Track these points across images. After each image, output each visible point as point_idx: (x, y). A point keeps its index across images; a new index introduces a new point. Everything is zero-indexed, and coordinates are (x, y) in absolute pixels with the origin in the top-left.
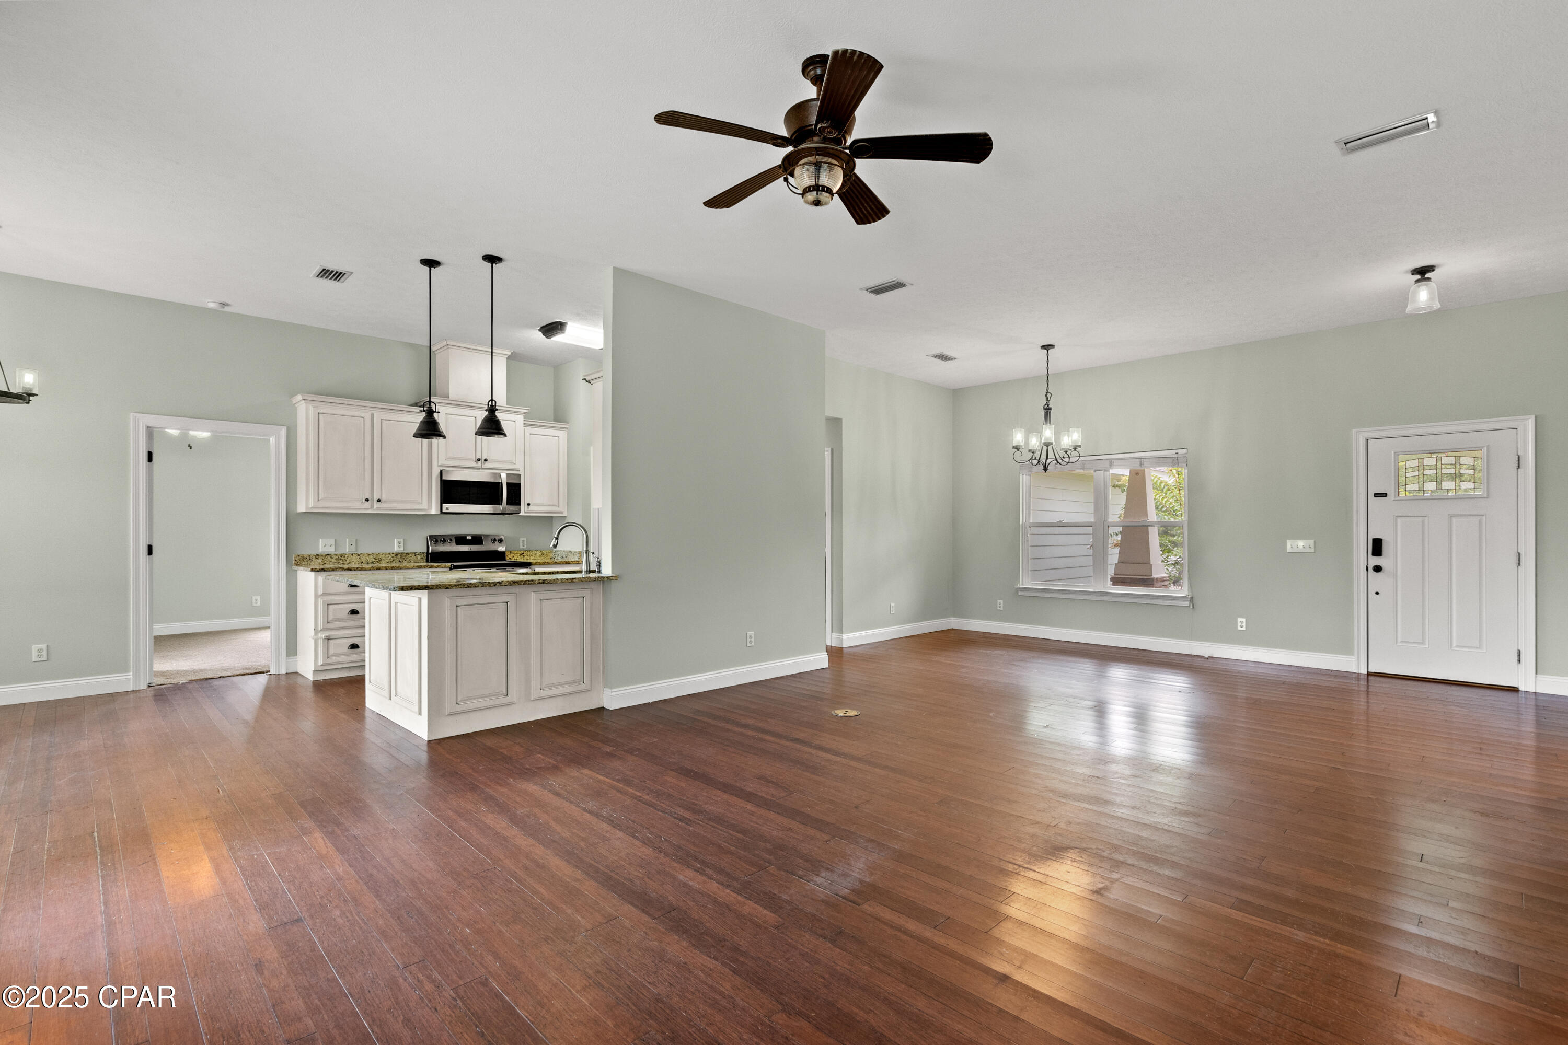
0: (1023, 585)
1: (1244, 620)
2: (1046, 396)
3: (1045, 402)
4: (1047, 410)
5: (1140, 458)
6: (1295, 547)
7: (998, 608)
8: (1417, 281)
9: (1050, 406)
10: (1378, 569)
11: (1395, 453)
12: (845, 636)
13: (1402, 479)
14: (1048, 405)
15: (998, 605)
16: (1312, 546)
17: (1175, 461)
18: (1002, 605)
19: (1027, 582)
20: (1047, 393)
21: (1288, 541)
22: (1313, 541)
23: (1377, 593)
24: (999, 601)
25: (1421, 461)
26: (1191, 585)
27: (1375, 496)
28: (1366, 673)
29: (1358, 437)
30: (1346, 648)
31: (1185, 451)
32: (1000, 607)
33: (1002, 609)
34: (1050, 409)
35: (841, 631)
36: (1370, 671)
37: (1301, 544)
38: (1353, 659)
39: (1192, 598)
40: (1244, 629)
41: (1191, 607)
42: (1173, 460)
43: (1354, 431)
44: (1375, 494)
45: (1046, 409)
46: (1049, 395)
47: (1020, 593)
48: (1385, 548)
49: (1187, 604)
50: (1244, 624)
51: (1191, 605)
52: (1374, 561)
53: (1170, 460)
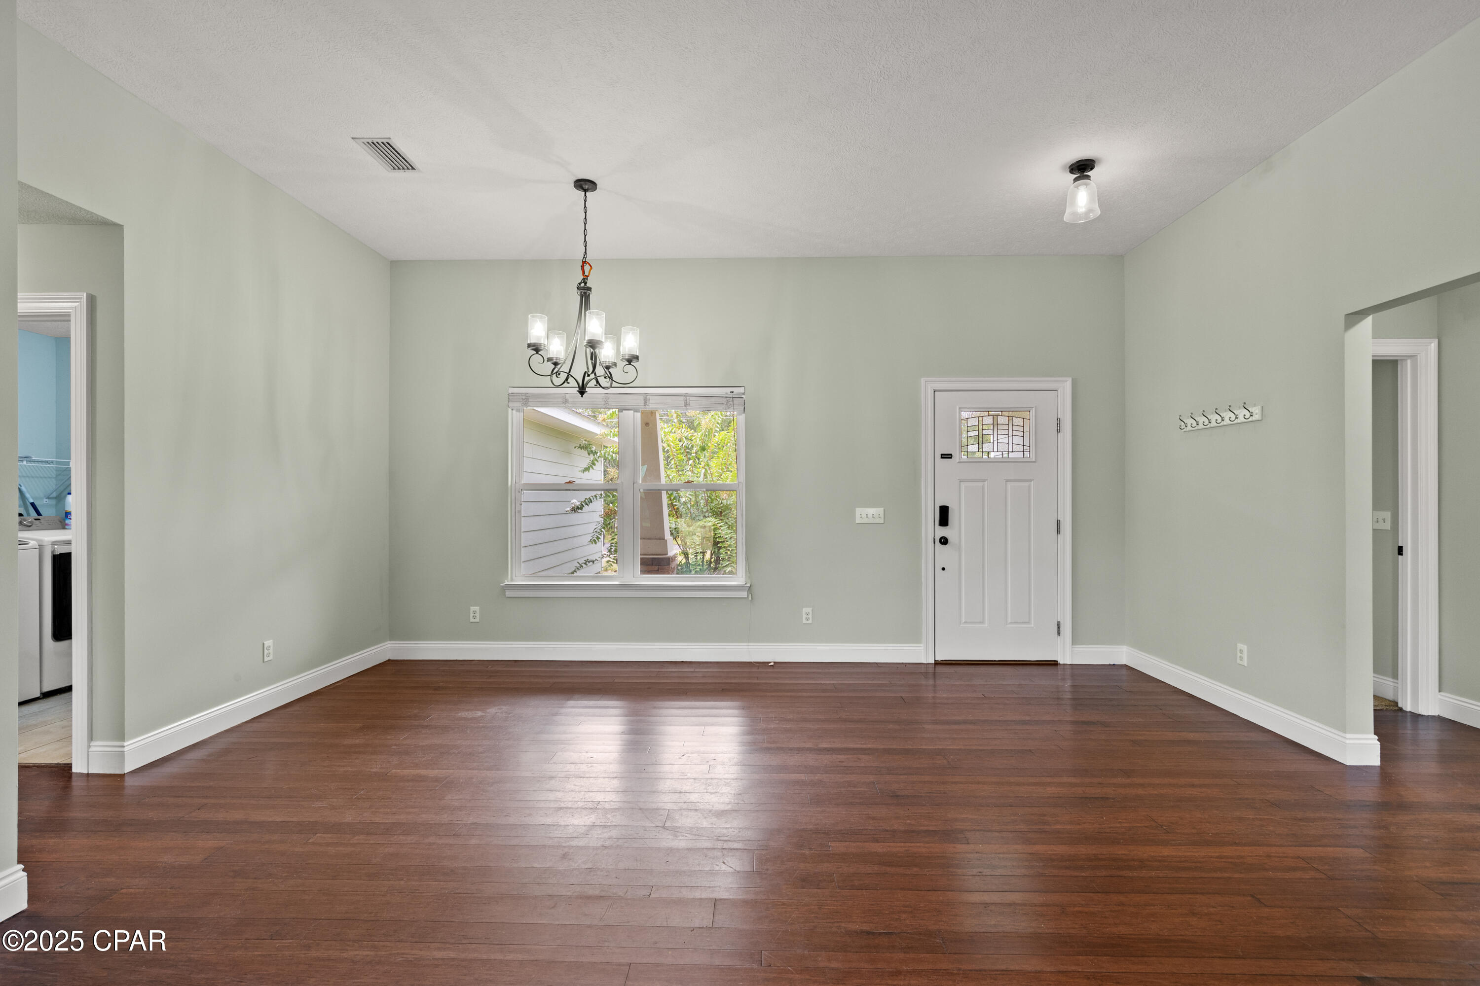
0: (512, 580)
1: (809, 610)
2: (583, 267)
3: (580, 277)
4: (585, 292)
5: (686, 395)
6: (864, 516)
7: (472, 620)
8: (1076, 180)
9: (588, 285)
10: (944, 541)
11: (960, 408)
12: (130, 745)
13: (964, 441)
14: (586, 283)
15: (472, 615)
16: (882, 516)
17: (730, 401)
18: (478, 615)
19: (518, 576)
20: (584, 262)
21: (857, 509)
22: (882, 509)
23: (943, 569)
24: (473, 608)
25: (980, 419)
26: (749, 571)
27: (942, 458)
28: (934, 662)
29: (927, 386)
30: (913, 636)
31: (742, 390)
32: (474, 617)
33: (477, 620)
34: (590, 289)
35: (120, 735)
36: (936, 660)
37: (871, 511)
38: (921, 647)
39: (750, 587)
40: (810, 622)
41: (750, 599)
42: (728, 401)
43: (923, 380)
44: (942, 455)
45: (583, 288)
46: (587, 268)
47: (509, 594)
48: (952, 517)
49: (744, 594)
50: (810, 616)
51: (750, 595)
52: (942, 532)
53: (724, 401)
